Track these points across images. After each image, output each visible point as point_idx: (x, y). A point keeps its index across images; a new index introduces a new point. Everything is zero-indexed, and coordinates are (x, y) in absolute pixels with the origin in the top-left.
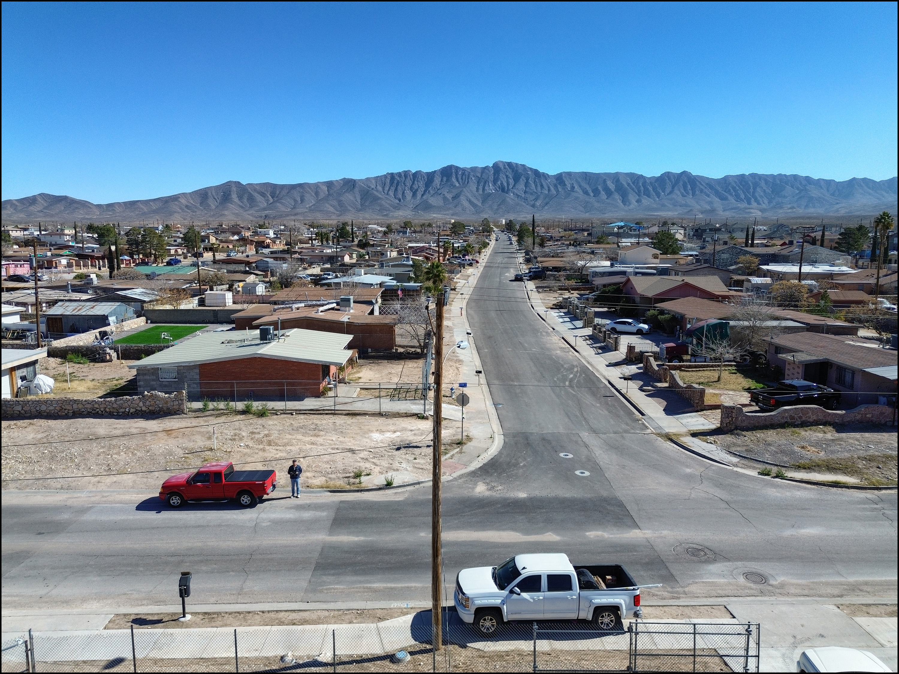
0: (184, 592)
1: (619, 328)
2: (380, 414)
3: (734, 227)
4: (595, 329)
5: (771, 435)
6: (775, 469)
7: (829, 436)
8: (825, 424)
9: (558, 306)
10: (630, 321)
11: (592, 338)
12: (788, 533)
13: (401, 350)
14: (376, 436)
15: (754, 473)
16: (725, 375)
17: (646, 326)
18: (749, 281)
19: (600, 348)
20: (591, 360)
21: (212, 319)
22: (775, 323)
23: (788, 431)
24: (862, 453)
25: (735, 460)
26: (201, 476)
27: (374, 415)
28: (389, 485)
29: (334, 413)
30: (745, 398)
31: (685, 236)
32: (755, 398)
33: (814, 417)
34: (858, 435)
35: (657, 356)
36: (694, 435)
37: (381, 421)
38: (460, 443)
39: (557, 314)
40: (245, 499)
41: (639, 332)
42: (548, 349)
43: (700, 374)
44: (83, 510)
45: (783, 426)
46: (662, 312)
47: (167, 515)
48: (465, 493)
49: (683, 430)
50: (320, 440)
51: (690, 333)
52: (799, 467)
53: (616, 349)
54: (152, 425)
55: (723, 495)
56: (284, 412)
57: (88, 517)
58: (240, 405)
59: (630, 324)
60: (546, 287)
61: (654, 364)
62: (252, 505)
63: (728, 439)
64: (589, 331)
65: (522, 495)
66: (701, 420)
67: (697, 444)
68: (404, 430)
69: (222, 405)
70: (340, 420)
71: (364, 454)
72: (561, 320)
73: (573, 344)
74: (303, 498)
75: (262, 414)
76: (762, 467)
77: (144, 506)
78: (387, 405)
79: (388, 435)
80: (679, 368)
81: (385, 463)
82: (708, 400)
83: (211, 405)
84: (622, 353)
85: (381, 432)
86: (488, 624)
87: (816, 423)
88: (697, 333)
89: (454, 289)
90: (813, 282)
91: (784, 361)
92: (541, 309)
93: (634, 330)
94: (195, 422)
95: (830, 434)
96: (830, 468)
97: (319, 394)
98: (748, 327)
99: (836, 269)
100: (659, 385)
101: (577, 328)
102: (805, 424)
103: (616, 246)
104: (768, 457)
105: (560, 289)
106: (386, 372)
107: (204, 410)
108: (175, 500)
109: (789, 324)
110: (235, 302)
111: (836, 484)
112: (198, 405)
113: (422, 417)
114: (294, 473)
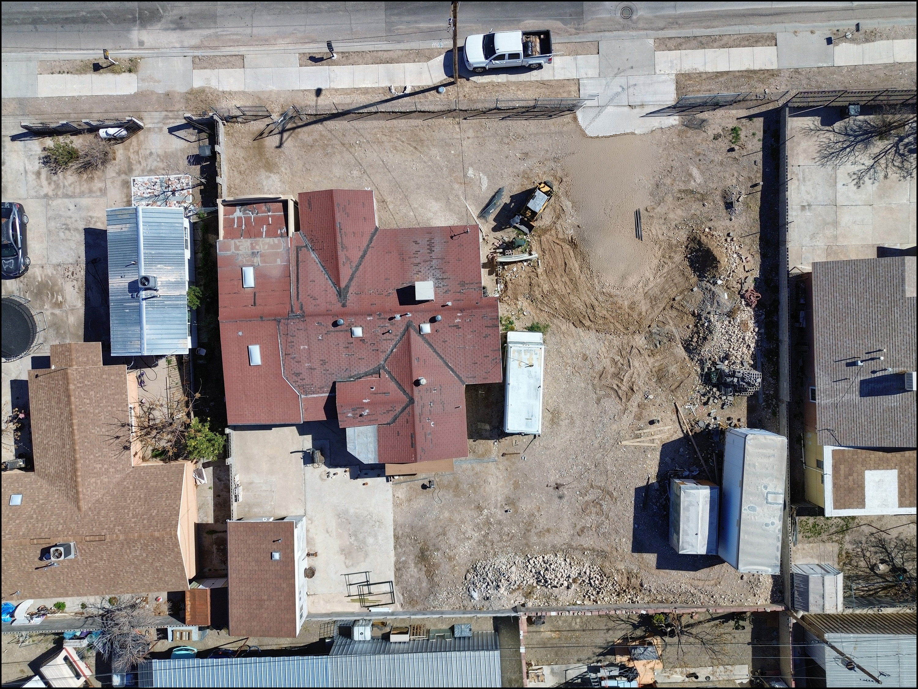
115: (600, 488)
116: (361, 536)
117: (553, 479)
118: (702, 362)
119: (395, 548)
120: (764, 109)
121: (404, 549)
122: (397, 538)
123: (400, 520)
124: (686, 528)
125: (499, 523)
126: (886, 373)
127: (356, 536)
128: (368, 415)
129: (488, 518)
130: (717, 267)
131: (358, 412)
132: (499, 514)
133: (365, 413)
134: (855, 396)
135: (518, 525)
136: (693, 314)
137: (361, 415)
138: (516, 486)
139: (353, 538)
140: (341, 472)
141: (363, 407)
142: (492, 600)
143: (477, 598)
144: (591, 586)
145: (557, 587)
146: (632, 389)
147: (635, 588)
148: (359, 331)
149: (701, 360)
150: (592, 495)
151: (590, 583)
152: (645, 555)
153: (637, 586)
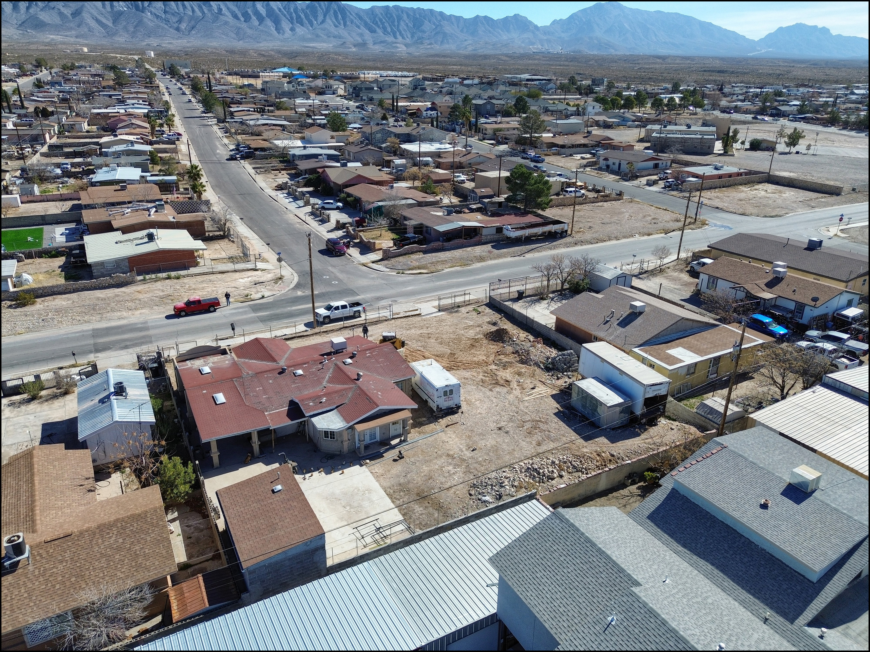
0: (233, 329)
1: (326, 206)
2: (235, 271)
3: (384, 83)
4: (313, 208)
5: (401, 259)
6: (401, 271)
7: (421, 256)
8: (419, 252)
9: (280, 188)
10: (332, 201)
11: (312, 214)
12: (404, 290)
13: (211, 235)
14: (241, 280)
15: (395, 274)
16: (383, 232)
17: (340, 204)
18: (394, 162)
19: (320, 221)
20: (318, 229)
22: (404, 202)
23: (407, 256)
24: (430, 261)
25: (388, 270)
27: (232, 271)
28: (263, 297)
29: (213, 273)
30: (391, 244)
31: (345, 91)
32: (395, 244)
33: (416, 250)
34: (430, 255)
35: (351, 224)
36: (373, 262)
37: (237, 274)
38: (280, 279)
39: (282, 196)
40: (212, 309)
41: (338, 208)
42: (291, 224)
43: (373, 233)
45: (405, 254)
46: (349, 195)
47: (182, 319)
49: (369, 261)
51: (366, 212)
52: (409, 269)
53: (329, 221)
54: (123, 289)
55: (385, 282)
56: (188, 276)
58: (164, 275)
59: (332, 203)
60: (260, 168)
61: (350, 229)
62: (216, 310)
63: (386, 262)
64: (309, 209)
66: (375, 256)
67: (374, 266)
69: (153, 276)
70: (220, 276)
71: (242, 288)
72: (287, 200)
73: (304, 219)
74: (232, 306)
75: (178, 278)
76: (397, 271)
77: (168, 317)
78: (230, 266)
79: (246, 279)
80: (362, 231)
81: (254, 290)
82: (377, 247)
83: (148, 277)
84: (333, 223)
85: (242, 278)
86: (327, 320)
87: (417, 252)
88: (369, 212)
90: (429, 159)
91: (406, 225)
92: (270, 192)
93: (336, 207)
94: (147, 286)
95: (421, 255)
96: (419, 268)
97: (196, 264)
98: (392, 206)
99: (442, 146)
100: (355, 241)
101: (300, 207)
102: (412, 253)
103: (293, 112)
104: (399, 267)
105: (273, 170)
107: (144, 280)
108: (183, 314)
109: (410, 201)
110: (22, 203)
111: (420, 273)
112: (140, 278)
113: (256, 270)
114: (227, 296)
115: (529, 421)
117: (493, 426)
118: (537, 364)
119: (393, 502)
121: (401, 500)
122: (390, 495)
123: (387, 484)
124: (597, 395)
125: (472, 458)
126: (624, 317)
128: (326, 400)
129: (460, 458)
130: (507, 332)
132: (468, 454)
133: (324, 400)
134: (621, 330)
135: (488, 454)
136: (513, 353)
137: (321, 402)
138: (469, 437)
139: (348, 508)
140: (316, 474)
141: (321, 397)
142: (504, 497)
143: (491, 501)
144: (577, 471)
145: (553, 479)
146: (507, 381)
147: (610, 461)
148: (300, 372)
149: (535, 363)
150: (528, 425)
151: (574, 467)
152: (596, 440)
153: (610, 458)
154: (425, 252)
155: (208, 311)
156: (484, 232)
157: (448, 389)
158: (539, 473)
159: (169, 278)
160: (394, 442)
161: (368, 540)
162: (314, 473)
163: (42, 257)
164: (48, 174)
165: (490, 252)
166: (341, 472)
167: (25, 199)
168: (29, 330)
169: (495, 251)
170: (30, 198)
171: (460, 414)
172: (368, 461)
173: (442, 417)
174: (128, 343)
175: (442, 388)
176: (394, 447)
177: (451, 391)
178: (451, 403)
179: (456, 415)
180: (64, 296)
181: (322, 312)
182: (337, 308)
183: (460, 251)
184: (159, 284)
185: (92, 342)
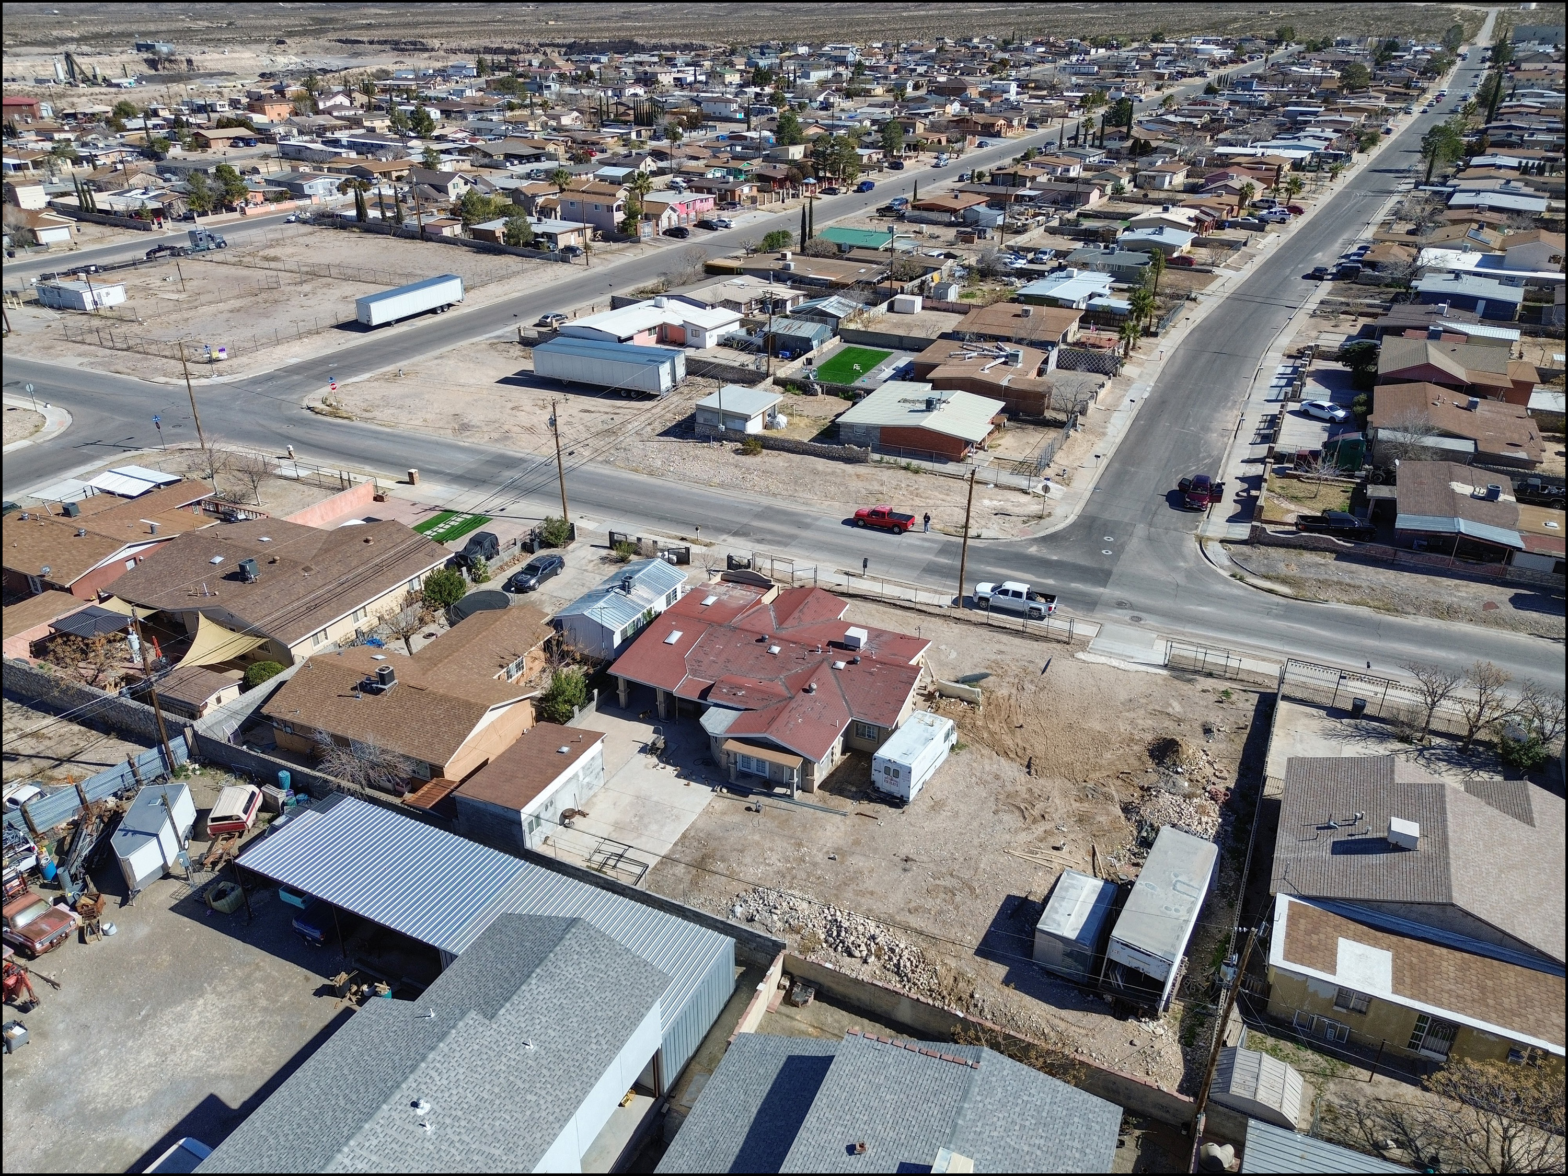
0: (865, 566)
1: (1313, 411)
5: (1274, 552)
6: (1244, 574)
7: (1323, 561)
8: (1331, 552)
9: (1301, 353)
10: (1333, 405)
11: (1269, 419)
13: (1049, 417)
15: (1226, 574)
17: (1341, 413)
19: (1261, 436)
20: (1235, 451)
21: (897, 345)
22: (1435, 443)
24: (1324, 577)
25: (1227, 564)
26: (875, 513)
27: (994, 485)
28: (978, 537)
32: (1296, 523)
36: (1223, 541)
38: (1040, 517)
39: (1281, 370)
40: (896, 530)
42: (1208, 430)
44: (817, 519)
45: (1295, 547)
46: (1370, 400)
47: (856, 529)
48: (1021, 550)
49: (1219, 536)
50: (949, 498)
52: (1266, 577)
54: (849, 468)
55: (1183, 583)
56: (932, 473)
57: (820, 523)
58: (904, 461)
60: (1332, 304)
62: (900, 533)
63: (1243, 548)
65: (1055, 558)
66: (1240, 530)
67: (1215, 549)
68: (1008, 500)
69: (892, 459)
72: (1274, 382)
73: (1243, 426)
74: (928, 535)
75: (916, 472)
76: (1238, 571)
77: (846, 522)
79: (995, 502)
81: (983, 523)
82: (1260, 513)
83: (886, 458)
85: (991, 499)
86: (983, 604)
88: (1332, 446)
89: (1194, 300)
92: (1274, 357)
93: (1327, 416)
94: (874, 470)
95: (1326, 560)
96: (1285, 581)
97: (960, 460)
100: (1253, 493)
101: (1273, 401)
102: (1314, 549)
104: (1253, 567)
106: (1025, 441)
107: (880, 461)
108: (861, 523)
109: (1467, 446)
110: (923, 308)
111: (1270, 591)
112: (877, 457)
113: (1025, 492)
114: (927, 518)
115: (961, 879)
116: (646, 820)
117: (904, 851)
118: (1140, 824)
119: (675, 844)
120: (1262, 690)
121: (684, 849)
122: (684, 836)
123: (700, 824)
124: (1056, 905)
125: (815, 864)
126: (1368, 837)
127: (641, 817)
128: (742, 696)
129: (803, 855)
130: (1177, 751)
131: (734, 691)
132: (820, 857)
133: (740, 694)
134: (1326, 854)
135: (837, 875)
136: (1142, 788)
137: (734, 694)
138: (857, 842)
140: (670, 769)
141: (740, 688)
142: (757, 925)
143: (738, 915)
144: (897, 973)
145: (850, 955)
146: (1043, 816)
147: (960, 999)
148: (776, 649)
149: (1140, 821)
150: (948, 882)
151: (897, 966)
152: (991, 963)
153: (966, 996)
154: (1342, 556)
155: (890, 531)
156: (1518, 559)
157: (893, 767)
158: (839, 935)
159: (906, 468)
160: (778, 790)
161: (599, 858)
162: (668, 767)
163: (837, 395)
164: (1000, 267)
165: (1489, 605)
166: (686, 782)
167: (929, 303)
168: (721, 485)
169: (1508, 610)
170: (935, 304)
171: (901, 811)
172: (725, 790)
173: (871, 800)
174: (769, 537)
175: (884, 761)
176: (770, 795)
177: (896, 773)
178: (896, 790)
179: (892, 810)
180: (791, 455)
181: (985, 588)
182: (1005, 592)
183: (1422, 579)
184: (886, 475)
185: (745, 520)
